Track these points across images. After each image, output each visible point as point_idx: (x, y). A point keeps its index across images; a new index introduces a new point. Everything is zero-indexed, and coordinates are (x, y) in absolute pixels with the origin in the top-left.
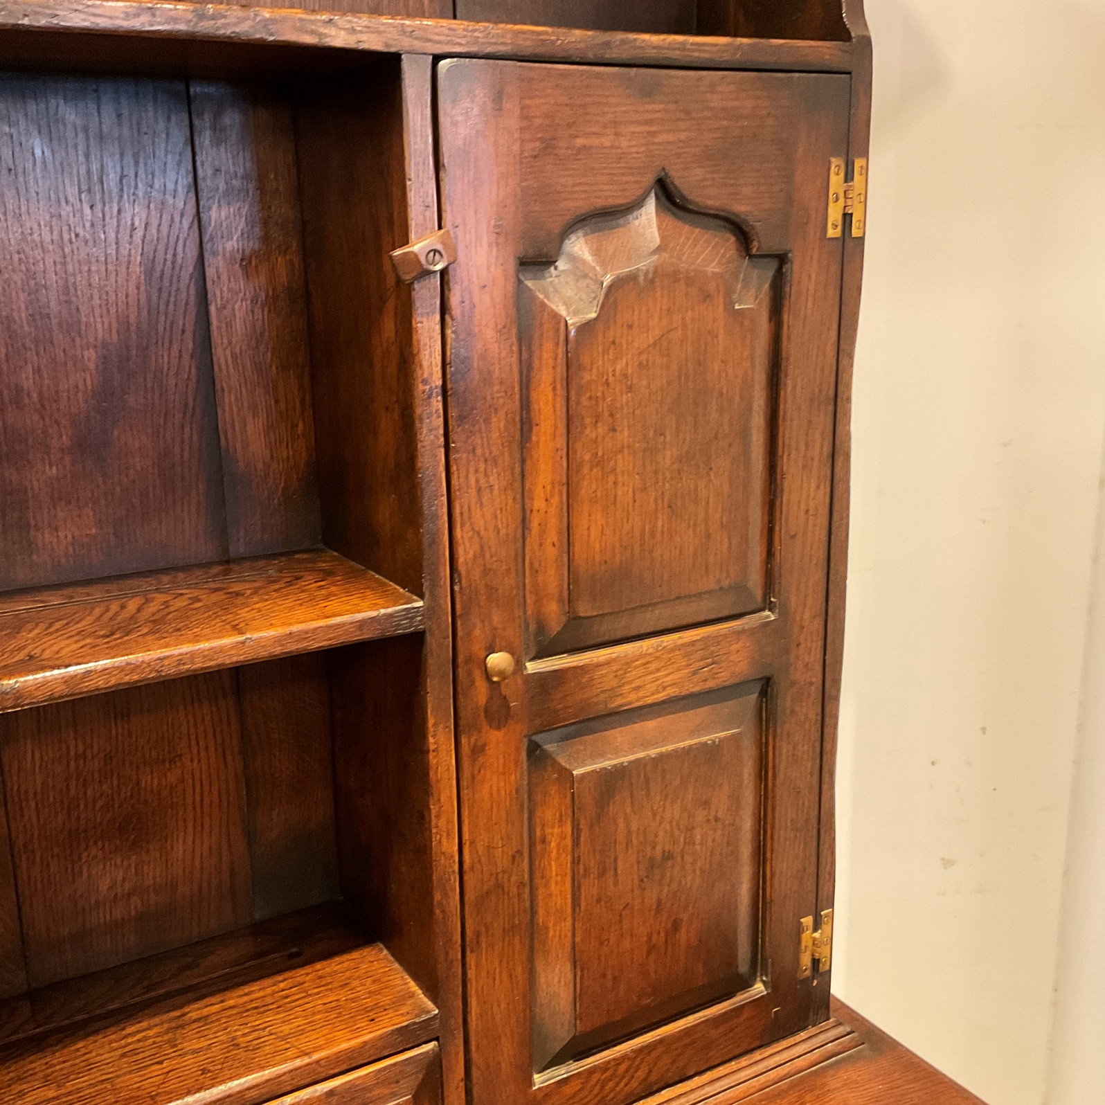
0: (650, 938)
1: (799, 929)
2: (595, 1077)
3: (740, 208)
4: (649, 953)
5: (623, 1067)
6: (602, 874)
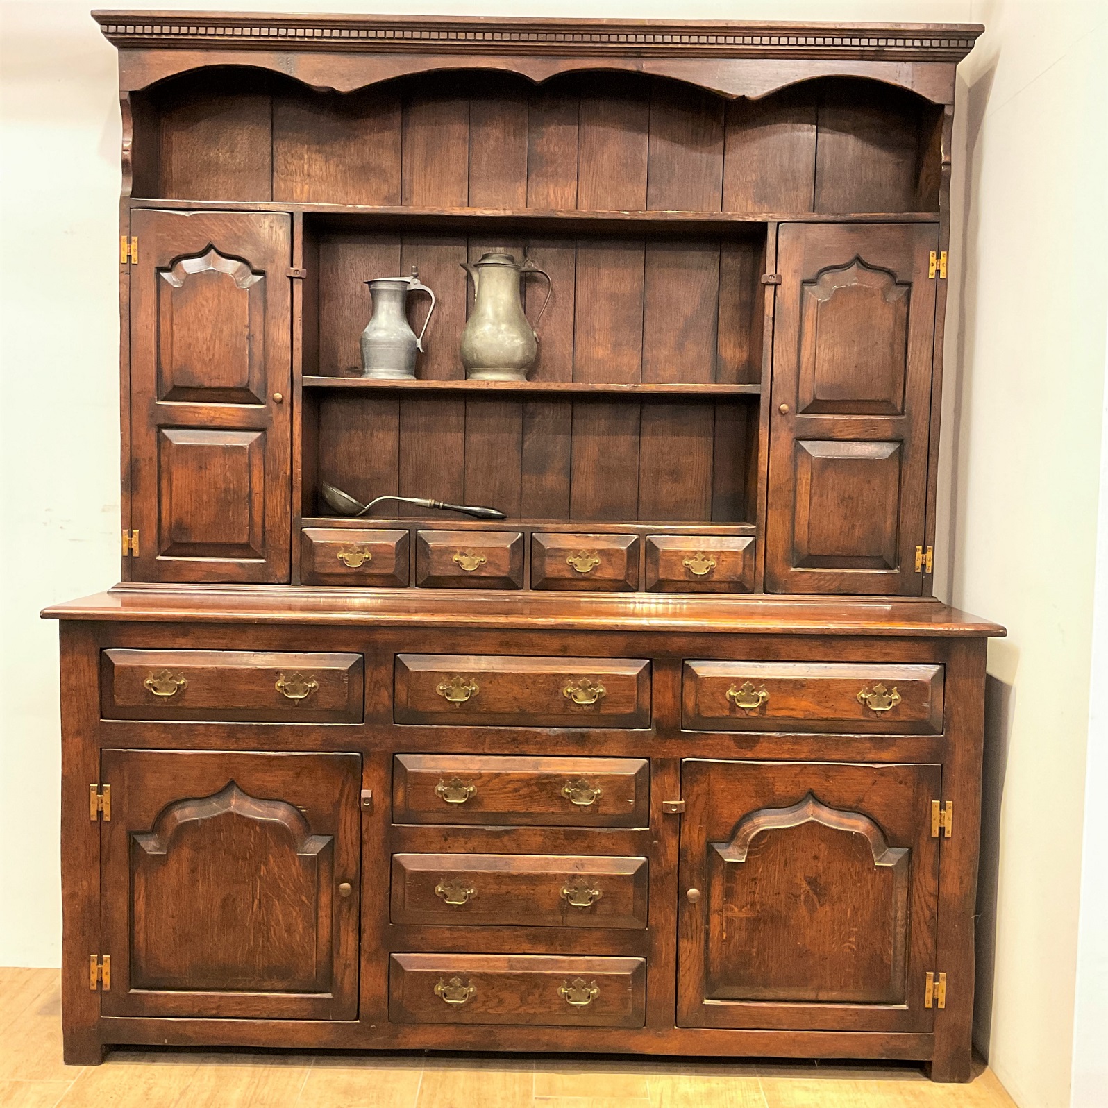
0: (841, 527)
1: (915, 550)
2: (816, 576)
3: (890, 267)
4: (840, 534)
5: (828, 578)
6: (822, 496)
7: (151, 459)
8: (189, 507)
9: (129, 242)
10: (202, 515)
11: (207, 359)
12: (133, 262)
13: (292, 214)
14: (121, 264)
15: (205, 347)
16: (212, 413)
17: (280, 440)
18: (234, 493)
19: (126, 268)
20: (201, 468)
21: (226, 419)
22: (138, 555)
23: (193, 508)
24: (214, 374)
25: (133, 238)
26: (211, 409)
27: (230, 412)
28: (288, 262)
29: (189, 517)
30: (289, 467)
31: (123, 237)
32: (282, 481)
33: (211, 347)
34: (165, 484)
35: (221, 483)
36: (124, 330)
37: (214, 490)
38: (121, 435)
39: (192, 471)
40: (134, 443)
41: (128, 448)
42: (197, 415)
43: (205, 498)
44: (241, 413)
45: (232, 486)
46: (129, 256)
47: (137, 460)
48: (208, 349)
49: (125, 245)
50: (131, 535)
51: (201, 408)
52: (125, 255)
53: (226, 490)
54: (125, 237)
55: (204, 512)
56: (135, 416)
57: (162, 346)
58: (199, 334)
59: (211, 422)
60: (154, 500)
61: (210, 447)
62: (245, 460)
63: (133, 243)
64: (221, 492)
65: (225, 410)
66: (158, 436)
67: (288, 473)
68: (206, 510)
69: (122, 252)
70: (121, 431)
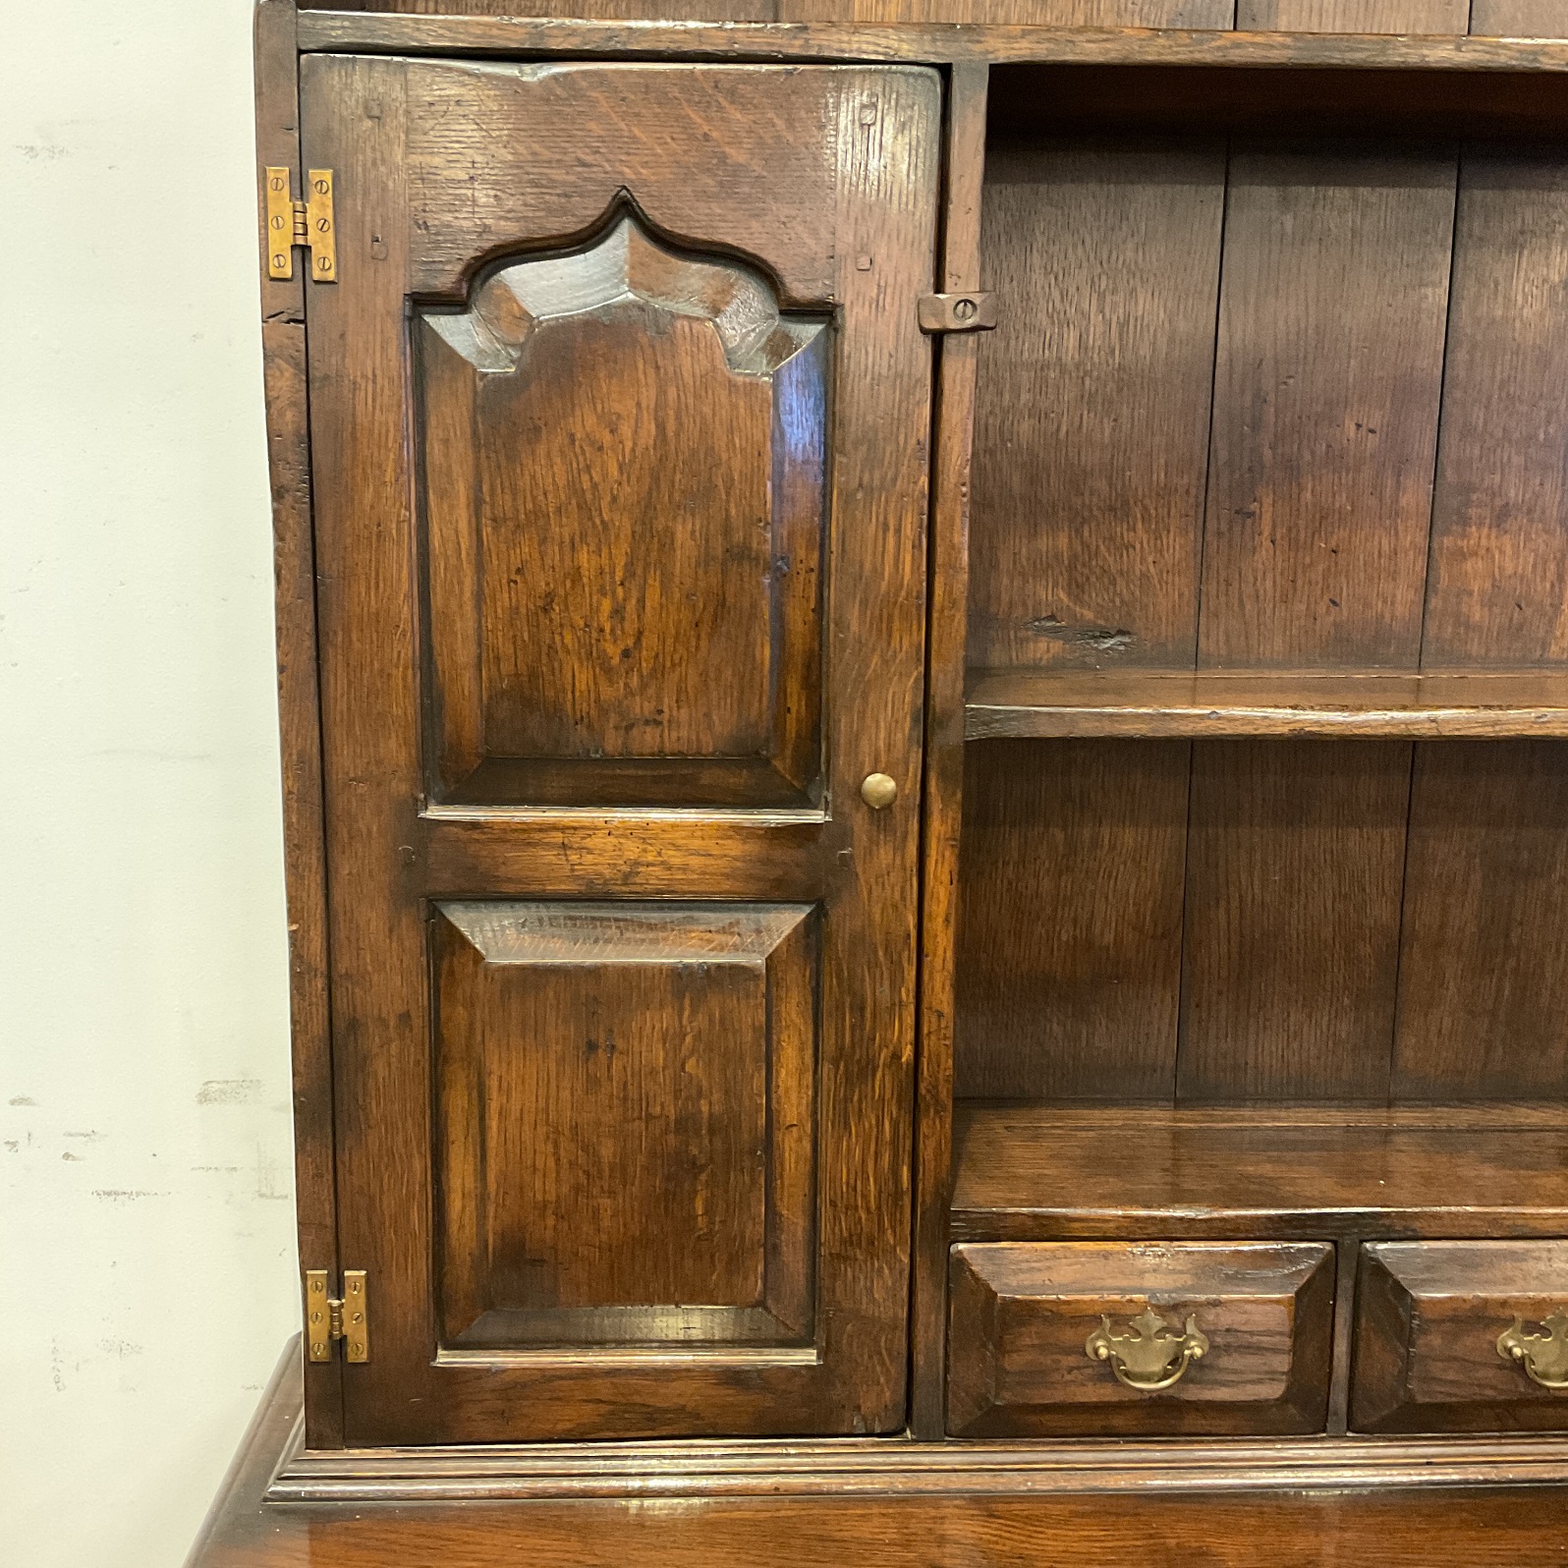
7: (405, 1018)
8: (551, 1187)
9: (300, 189)
10: (596, 1211)
11: (613, 651)
12: (317, 274)
13: (945, 71)
14: (270, 280)
15: (606, 605)
16: (632, 849)
17: (879, 938)
18: (712, 1132)
19: (290, 299)
20: (592, 1047)
21: (684, 868)
22: (364, 1357)
23: (565, 1189)
24: (642, 707)
25: (314, 174)
26: (629, 831)
27: (696, 844)
28: (924, 269)
29: (551, 1221)
30: (910, 1035)
31: (272, 172)
32: (882, 1082)
33: (632, 605)
34: (458, 1102)
35: (669, 1099)
36: (291, 545)
37: (638, 1126)
38: (293, 935)
39: (561, 1060)
40: (343, 965)
41: (320, 983)
42: (574, 858)
43: (607, 1151)
44: (735, 848)
45: (705, 1109)
46: (303, 251)
47: (354, 1025)
48: (618, 612)
49: (283, 204)
50: (338, 1288)
51: (592, 829)
52: (281, 243)
53: (685, 1125)
54: (281, 173)
55: (606, 1202)
56: (344, 868)
57: (437, 600)
58: (583, 557)
59: (626, 878)
60: (420, 1165)
61: (624, 971)
62: (750, 1015)
63: (315, 196)
64: (666, 1132)
65: (678, 837)
66: (431, 938)
67: (908, 1053)
68: (612, 1194)
69: (273, 233)
70: (292, 920)
